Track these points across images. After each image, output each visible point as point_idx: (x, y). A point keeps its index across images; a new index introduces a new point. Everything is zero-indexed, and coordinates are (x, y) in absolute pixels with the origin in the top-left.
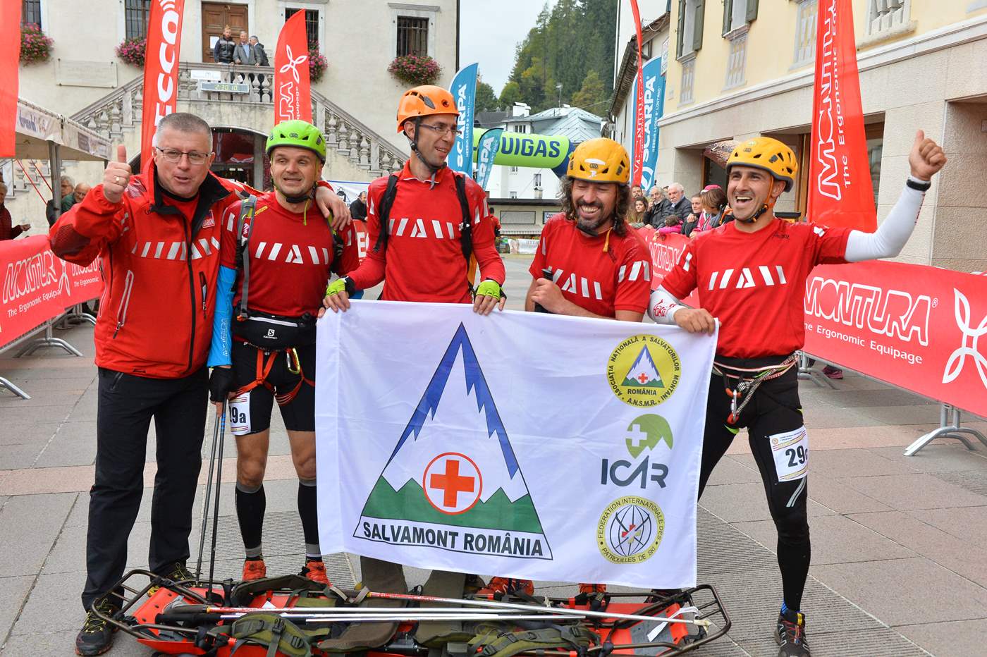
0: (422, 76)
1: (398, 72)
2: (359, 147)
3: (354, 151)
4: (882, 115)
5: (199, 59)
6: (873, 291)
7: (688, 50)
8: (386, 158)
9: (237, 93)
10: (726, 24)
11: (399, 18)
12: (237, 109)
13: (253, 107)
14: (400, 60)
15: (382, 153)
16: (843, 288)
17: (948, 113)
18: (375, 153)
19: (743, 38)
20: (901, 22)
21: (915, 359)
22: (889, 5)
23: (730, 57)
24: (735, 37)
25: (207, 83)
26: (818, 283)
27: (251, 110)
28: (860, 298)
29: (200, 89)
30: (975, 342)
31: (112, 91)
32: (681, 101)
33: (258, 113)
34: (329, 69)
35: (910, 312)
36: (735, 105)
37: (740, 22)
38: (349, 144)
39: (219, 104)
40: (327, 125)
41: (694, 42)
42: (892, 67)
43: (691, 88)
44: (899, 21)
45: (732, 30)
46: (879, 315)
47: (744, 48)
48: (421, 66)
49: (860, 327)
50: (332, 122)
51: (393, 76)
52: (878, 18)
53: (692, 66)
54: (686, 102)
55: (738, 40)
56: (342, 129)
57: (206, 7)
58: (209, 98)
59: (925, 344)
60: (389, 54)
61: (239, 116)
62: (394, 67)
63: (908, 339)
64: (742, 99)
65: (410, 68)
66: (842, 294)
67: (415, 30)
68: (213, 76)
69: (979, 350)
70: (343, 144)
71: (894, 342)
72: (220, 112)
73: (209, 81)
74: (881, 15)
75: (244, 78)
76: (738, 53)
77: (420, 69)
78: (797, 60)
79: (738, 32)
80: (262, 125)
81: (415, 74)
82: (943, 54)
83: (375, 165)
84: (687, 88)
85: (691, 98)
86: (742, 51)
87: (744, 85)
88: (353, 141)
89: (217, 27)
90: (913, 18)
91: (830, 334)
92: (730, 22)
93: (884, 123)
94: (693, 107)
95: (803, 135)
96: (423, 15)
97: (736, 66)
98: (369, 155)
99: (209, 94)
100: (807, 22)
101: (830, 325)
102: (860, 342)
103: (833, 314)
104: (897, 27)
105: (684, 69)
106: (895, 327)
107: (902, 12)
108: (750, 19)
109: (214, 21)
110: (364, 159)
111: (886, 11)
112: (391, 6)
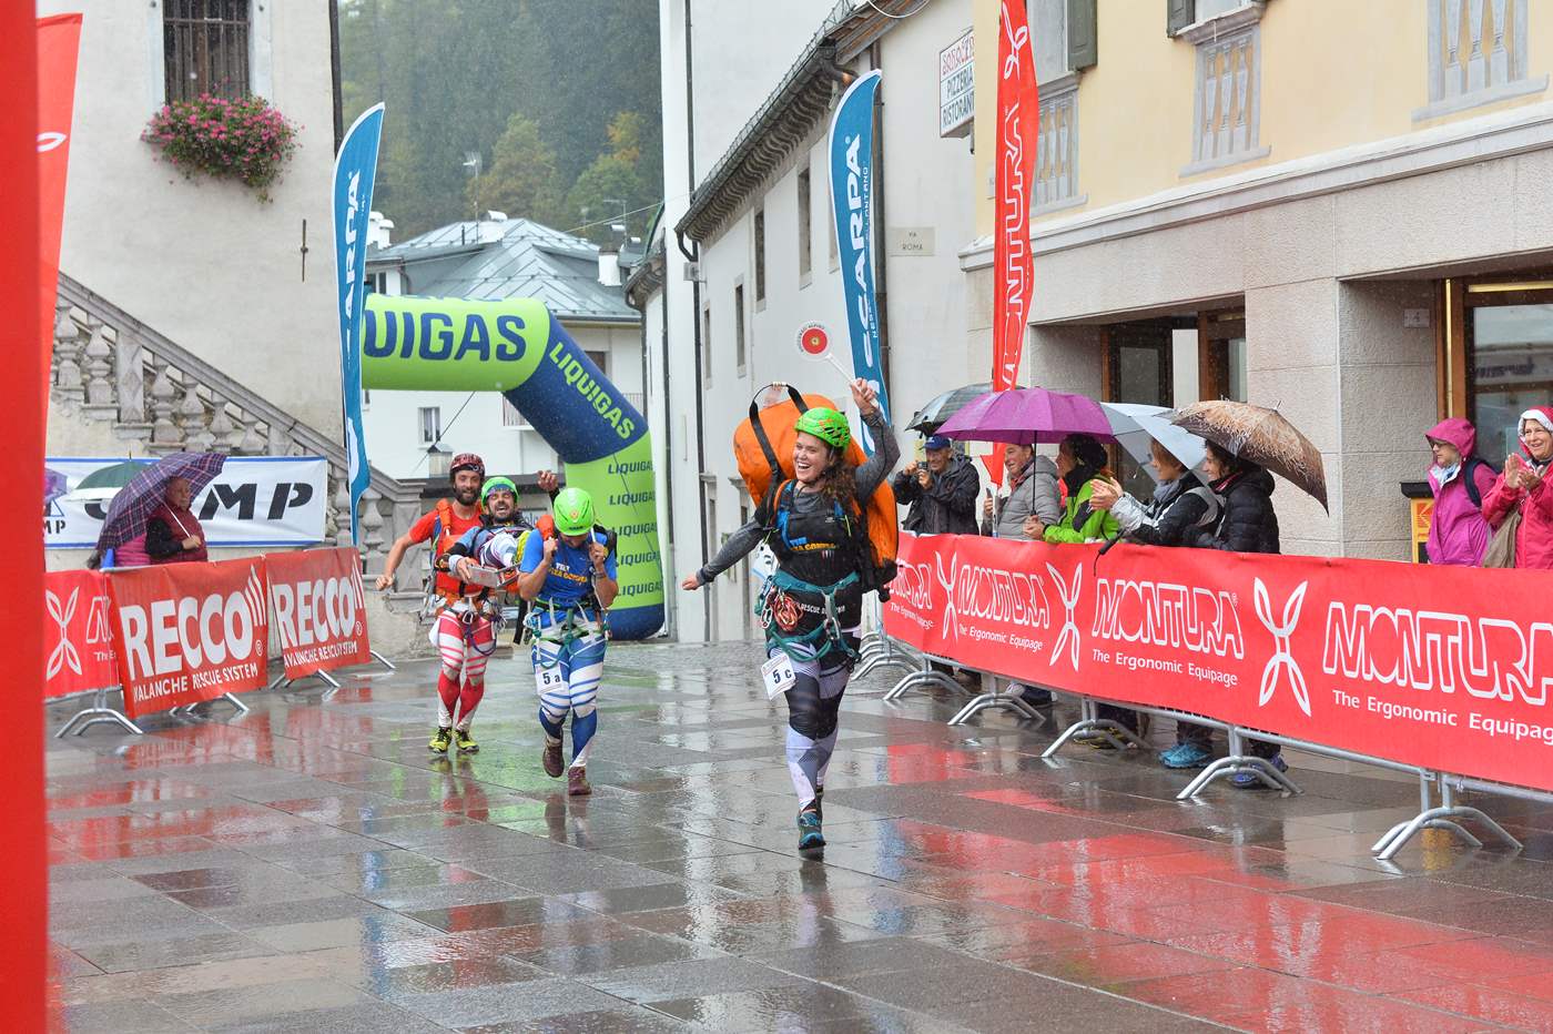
0: (243, 152)
1: (176, 144)
8: (163, 386)
14: (179, 111)
15: (151, 372)
18: (130, 373)
28: (1437, 637)
48: (240, 125)
49: (1450, 689)
51: (160, 154)
60: (145, 92)
62: (162, 131)
65: (209, 130)
67: (213, 28)
77: (238, 133)
81: (225, 146)
83: (133, 405)
98: (113, 379)
106: (1512, 682)
110: (100, 389)
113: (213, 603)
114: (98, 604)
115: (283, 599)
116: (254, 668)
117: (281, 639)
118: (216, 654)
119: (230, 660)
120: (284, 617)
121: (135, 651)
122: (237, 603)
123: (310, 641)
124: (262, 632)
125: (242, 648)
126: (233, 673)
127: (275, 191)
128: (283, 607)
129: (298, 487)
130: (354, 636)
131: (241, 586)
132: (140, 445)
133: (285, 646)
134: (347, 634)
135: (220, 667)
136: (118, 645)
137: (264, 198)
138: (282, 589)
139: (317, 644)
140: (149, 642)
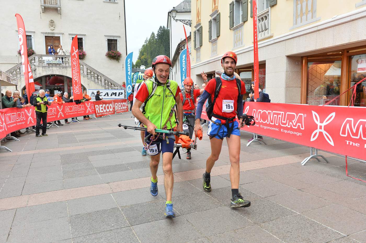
0: (116, 57)
1: (109, 56)
2: (98, 79)
3: (96, 80)
4: (265, 61)
5: (45, 53)
6: (281, 113)
7: (198, 46)
8: (106, 82)
9: (58, 64)
10: (210, 38)
11: (108, 40)
12: (58, 68)
13: (63, 67)
14: (109, 52)
15: (105, 80)
16: (269, 113)
17: (286, 59)
18: (103, 80)
19: (216, 42)
20: (268, 34)
21: (299, 134)
22: (263, 30)
23: (212, 47)
24: (213, 41)
25: (48, 61)
26: (260, 112)
27: (62, 69)
28: (276, 116)
29: (46, 63)
30: (323, 128)
31: (17, 64)
32: (197, 61)
33: (65, 70)
34: (87, 55)
35: (296, 119)
36: (215, 61)
37: (214, 37)
38: (94, 78)
39: (52, 67)
40: (87, 72)
41: (200, 44)
42: (267, 47)
43: (200, 57)
44: (267, 33)
45: (212, 39)
46: (284, 121)
47: (216, 45)
48: (115, 53)
49: (277, 125)
50: (89, 71)
51: (107, 57)
52: (260, 33)
53: (199, 51)
54: (198, 61)
55: (214, 42)
56: (92, 73)
57: (47, 38)
58: (49, 65)
59: (303, 129)
60: (106, 50)
61: (59, 71)
62: (107, 54)
63: (296, 128)
64: (217, 59)
65: (112, 54)
66: (269, 115)
67: (113, 43)
68: (50, 59)
69: (325, 130)
70: (93, 78)
71: (291, 129)
72: (52, 70)
73: (49, 60)
74: (261, 32)
75: (60, 59)
76: (214, 46)
78: (234, 47)
79: (214, 40)
80: (66, 73)
81: (114, 56)
82: (284, 42)
83: (103, 84)
84: (198, 57)
85: (200, 60)
86: (216, 46)
87: (218, 55)
88: (95, 77)
89: (51, 44)
90: (272, 32)
91: (265, 127)
92: (211, 37)
93: (265, 63)
94: (201, 63)
95: (236, 69)
96: (115, 38)
97: (214, 50)
98: (101, 81)
99: (49, 64)
100: (237, 36)
101: (266, 124)
102: (277, 129)
103: (266, 121)
104: (267, 35)
105: (197, 52)
106: (291, 124)
107: (268, 31)
108: (218, 36)
109: (49, 42)
110: (100, 82)
111: (263, 31)
112: (105, 36)
113: (107, 105)
114: (92, 105)
115: (117, 105)
116: (113, 112)
117: (116, 109)
118: (108, 110)
119: (110, 111)
120: (117, 107)
121: (97, 110)
122: (111, 105)
123: (120, 109)
124: (114, 108)
125: (111, 110)
126: (110, 112)
127: (120, 61)
128: (116, 105)
129: (121, 93)
130: (126, 109)
131: (111, 103)
132: (104, 88)
133: (117, 110)
134: (125, 108)
135: (108, 112)
136: (95, 109)
137: (119, 62)
138: (116, 104)
139: (121, 109)
140: (99, 109)
